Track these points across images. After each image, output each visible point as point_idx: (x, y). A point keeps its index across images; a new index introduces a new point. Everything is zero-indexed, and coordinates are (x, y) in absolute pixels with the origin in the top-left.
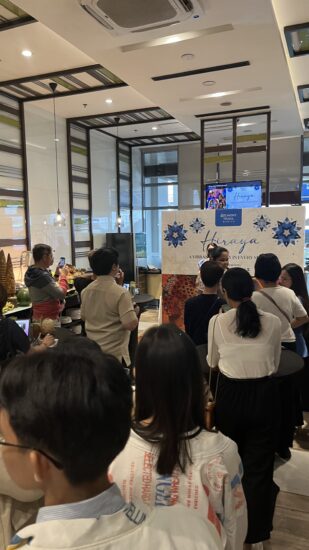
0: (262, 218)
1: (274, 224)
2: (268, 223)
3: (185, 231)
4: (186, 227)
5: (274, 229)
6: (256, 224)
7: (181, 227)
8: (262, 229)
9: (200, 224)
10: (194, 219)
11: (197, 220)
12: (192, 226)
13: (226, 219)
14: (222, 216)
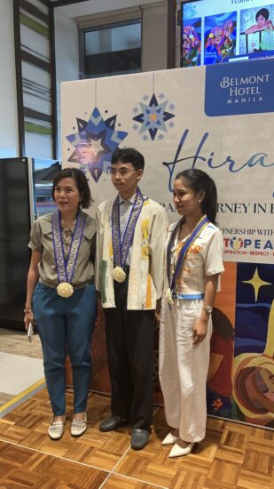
4: (125, 123)
7: (110, 123)
9: (162, 113)
10: (146, 98)
11: (154, 101)
12: (139, 118)
13: (237, 92)
14: (226, 84)
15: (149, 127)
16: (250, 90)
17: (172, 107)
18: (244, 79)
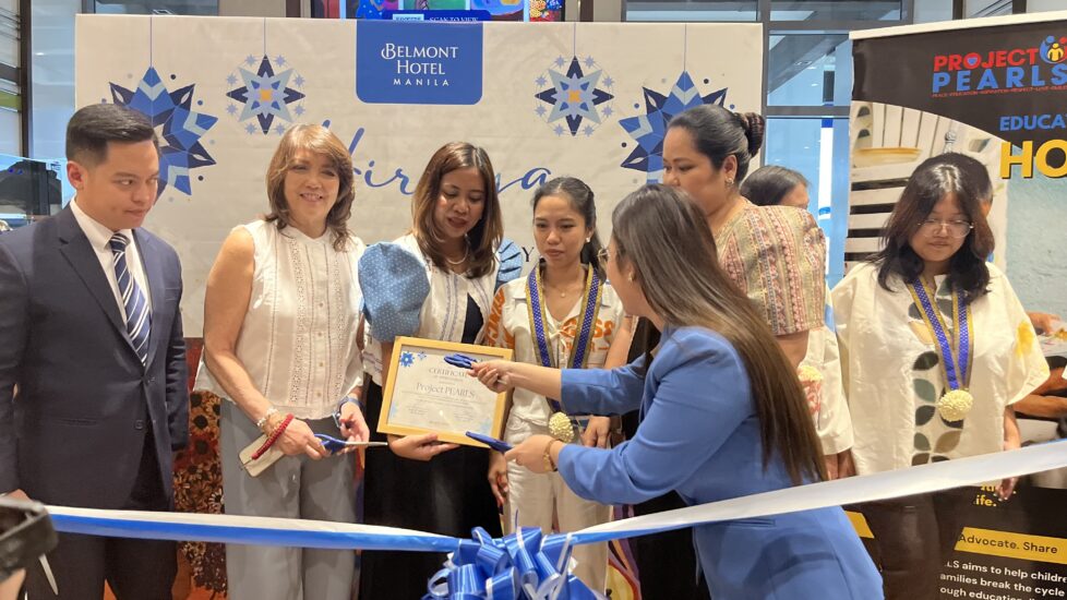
0: (575, 69)
1: (629, 103)
2: (602, 97)
3: (206, 121)
4: (210, 99)
5: (630, 124)
6: (547, 96)
7: (179, 100)
8: (574, 124)
9: (281, 89)
10: (251, 60)
11: (266, 68)
12: (238, 95)
13: (409, 68)
14: (391, 54)
15: (258, 111)
16: (429, 68)
17: (299, 81)
18: (419, 51)
